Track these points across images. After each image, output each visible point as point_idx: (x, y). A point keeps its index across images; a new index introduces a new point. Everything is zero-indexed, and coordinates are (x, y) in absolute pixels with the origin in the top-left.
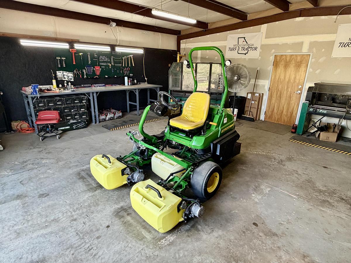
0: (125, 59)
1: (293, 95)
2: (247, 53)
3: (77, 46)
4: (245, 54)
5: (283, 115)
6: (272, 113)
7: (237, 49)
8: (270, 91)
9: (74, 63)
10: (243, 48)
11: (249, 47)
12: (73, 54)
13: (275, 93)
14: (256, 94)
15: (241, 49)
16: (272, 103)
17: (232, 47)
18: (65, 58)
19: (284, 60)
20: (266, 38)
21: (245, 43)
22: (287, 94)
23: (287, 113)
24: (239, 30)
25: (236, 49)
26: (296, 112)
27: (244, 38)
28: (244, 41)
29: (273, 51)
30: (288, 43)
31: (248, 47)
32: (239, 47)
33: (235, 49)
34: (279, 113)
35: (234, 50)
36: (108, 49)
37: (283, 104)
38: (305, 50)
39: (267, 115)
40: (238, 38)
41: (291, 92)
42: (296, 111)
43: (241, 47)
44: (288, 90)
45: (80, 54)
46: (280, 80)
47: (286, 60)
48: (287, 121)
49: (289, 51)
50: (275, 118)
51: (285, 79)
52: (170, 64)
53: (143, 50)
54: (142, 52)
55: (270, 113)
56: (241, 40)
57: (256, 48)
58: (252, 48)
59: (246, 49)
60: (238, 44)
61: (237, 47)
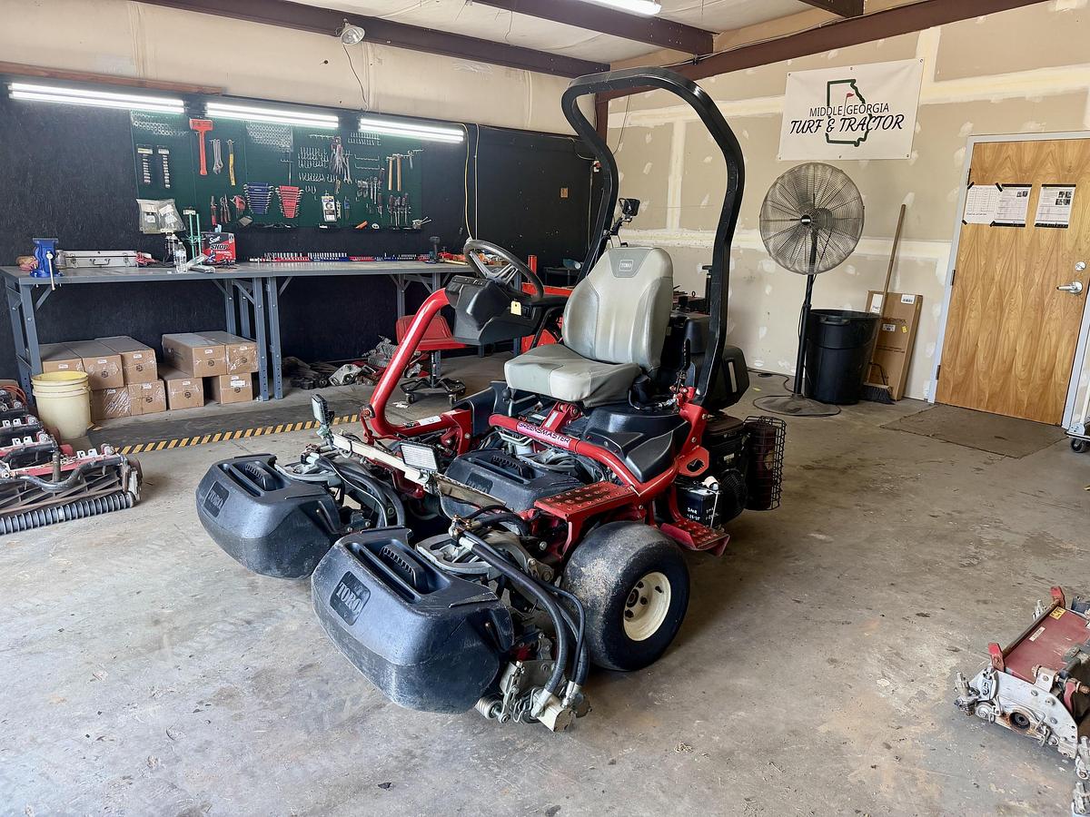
0: (394, 163)
1: (1052, 298)
2: (864, 140)
3: (215, 110)
5: (1012, 379)
6: (967, 371)
7: (824, 125)
8: (958, 282)
9: (203, 172)
11: (871, 117)
12: (202, 138)
13: (978, 293)
14: (904, 297)
15: (838, 124)
16: (965, 330)
17: (805, 117)
18: (170, 152)
19: (1012, 163)
20: (937, 79)
21: (855, 101)
22: (1026, 294)
23: (1030, 372)
24: (833, 53)
25: (819, 126)
26: (1066, 366)
27: (853, 81)
28: (849, 95)
29: (968, 127)
30: (1027, 97)
31: (866, 115)
32: (832, 116)
33: (816, 124)
34: (996, 372)
35: (813, 129)
36: (330, 123)
37: (1011, 335)
39: (948, 381)
40: (829, 83)
41: (1045, 287)
42: (1067, 361)
43: (838, 118)
44: (1033, 280)
46: (999, 240)
47: (1021, 160)
48: (1030, 404)
49: (1032, 126)
50: (980, 391)
51: (1016, 234)
52: (566, 190)
53: (464, 131)
54: (462, 139)
55: (960, 371)
56: (840, 92)
57: (901, 118)
58: (883, 119)
59: (857, 123)
60: (828, 105)
61: (826, 117)
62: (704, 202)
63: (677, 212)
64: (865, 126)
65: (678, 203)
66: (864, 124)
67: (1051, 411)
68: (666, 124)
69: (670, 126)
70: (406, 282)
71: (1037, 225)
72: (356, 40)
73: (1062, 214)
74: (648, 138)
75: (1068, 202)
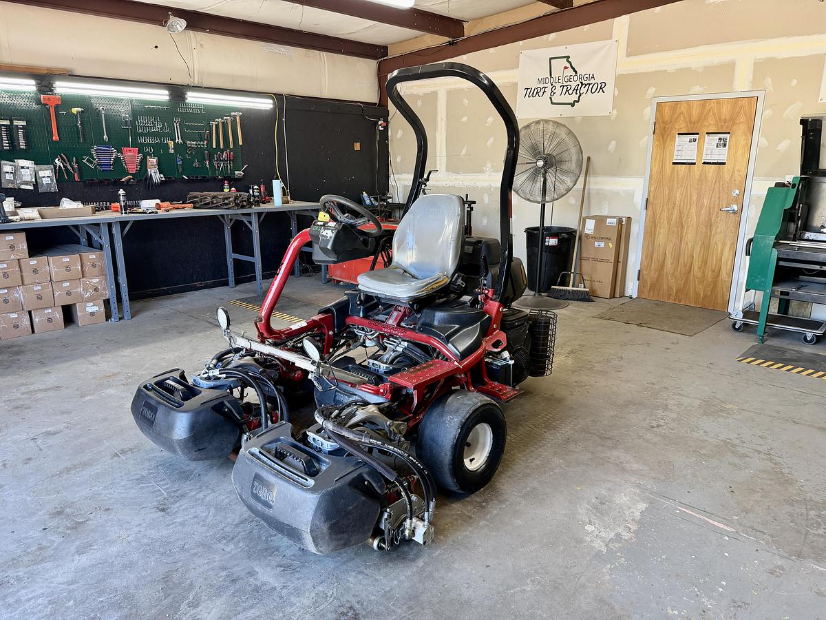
0: (217, 126)
1: (717, 217)
2: (578, 101)
3: (63, 88)
4: (573, 105)
5: (692, 278)
6: (659, 276)
7: (548, 90)
8: (650, 208)
9: (56, 138)
10: (565, 88)
11: (582, 84)
12: (52, 111)
13: (665, 214)
14: (609, 220)
15: (558, 90)
16: (656, 243)
17: (534, 85)
18: (24, 123)
19: (684, 117)
20: (628, 55)
21: (570, 72)
22: (698, 214)
23: (704, 273)
24: (552, 36)
25: (544, 92)
26: (729, 267)
27: (568, 57)
28: (566, 68)
29: (652, 90)
30: (693, 67)
31: (578, 82)
32: (554, 84)
33: (543, 90)
34: (681, 271)
35: (541, 94)
36: (162, 96)
37: (690, 245)
38: (742, 85)
39: (646, 282)
40: (551, 59)
41: (712, 209)
42: (729, 263)
43: (558, 85)
44: (703, 204)
45: (74, 110)
46: (678, 177)
47: (690, 115)
48: (705, 296)
49: (697, 89)
50: (670, 288)
51: (689, 170)
52: (358, 144)
53: (273, 99)
54: (272, 106)
55: (654, 274)
56: (558, 65)
57: (603, 85)
58: (591, 86)
59: (573, 89)
60: (551, 75)
61: (549, 85)
62: (464, 152)
63: (444, 160)
64: (578, 91)
65: (444, 153)
66: (577, 89)
67: (720, 301)
68: (432, 92)
69: (435, 94)
70: (231, 220)
71: (704, 163)
72: (180, 29)
73: (721, 155)
74: (419, 103)
75: (725, 145)
